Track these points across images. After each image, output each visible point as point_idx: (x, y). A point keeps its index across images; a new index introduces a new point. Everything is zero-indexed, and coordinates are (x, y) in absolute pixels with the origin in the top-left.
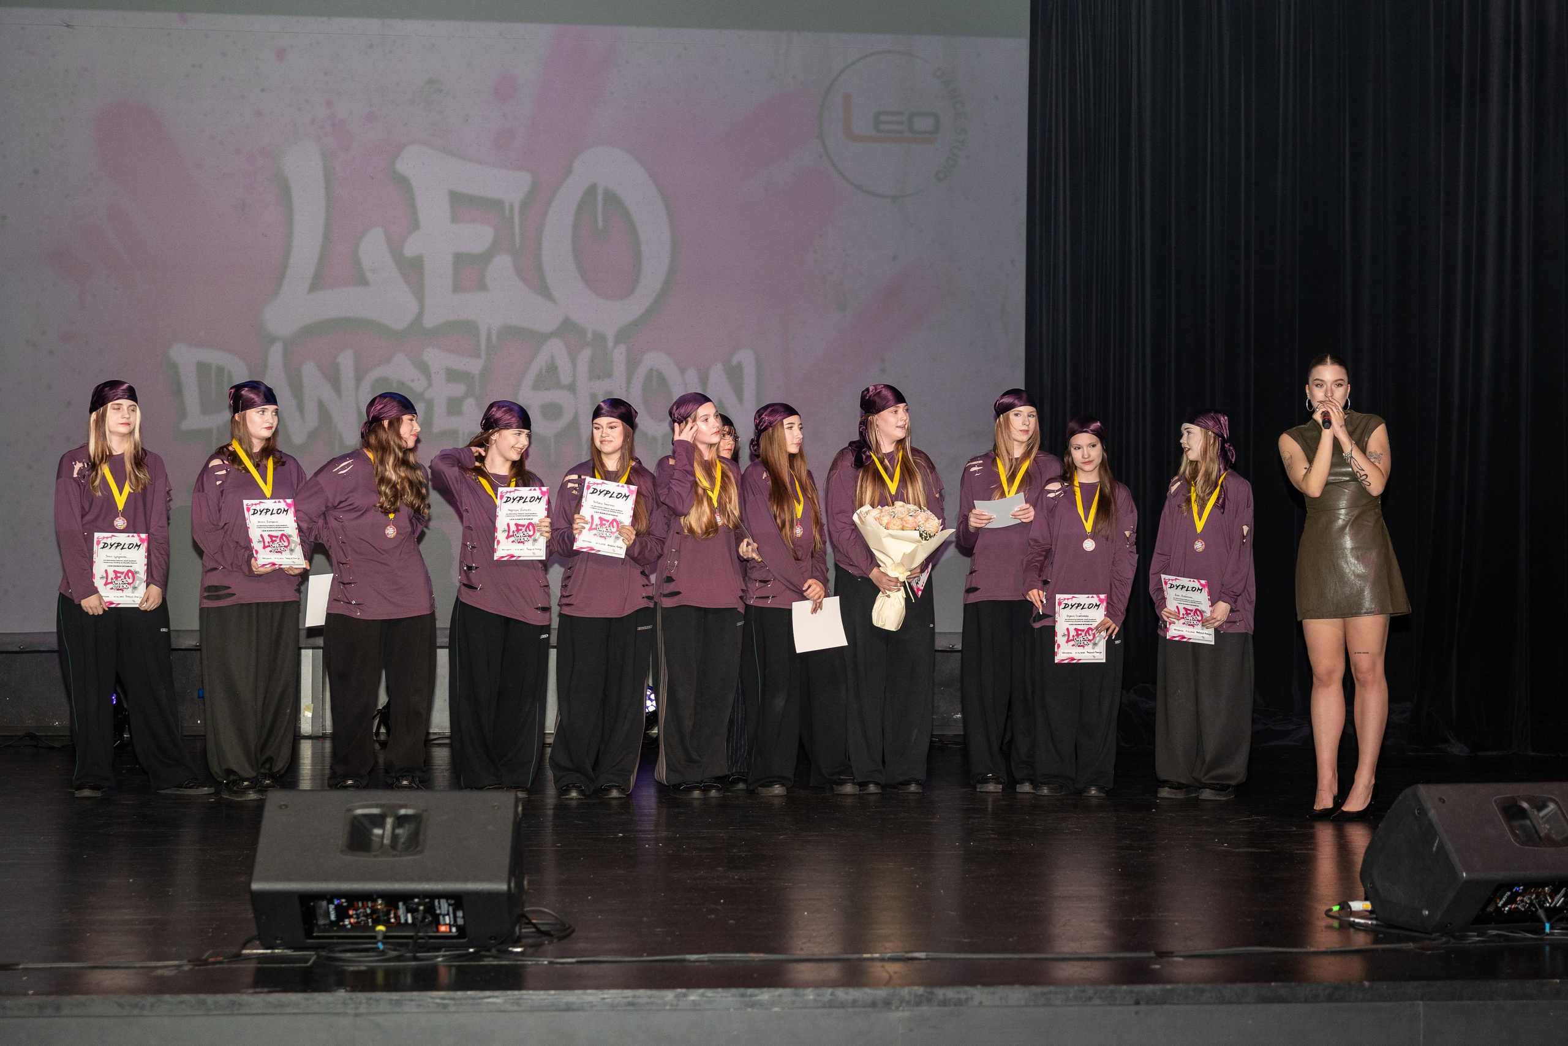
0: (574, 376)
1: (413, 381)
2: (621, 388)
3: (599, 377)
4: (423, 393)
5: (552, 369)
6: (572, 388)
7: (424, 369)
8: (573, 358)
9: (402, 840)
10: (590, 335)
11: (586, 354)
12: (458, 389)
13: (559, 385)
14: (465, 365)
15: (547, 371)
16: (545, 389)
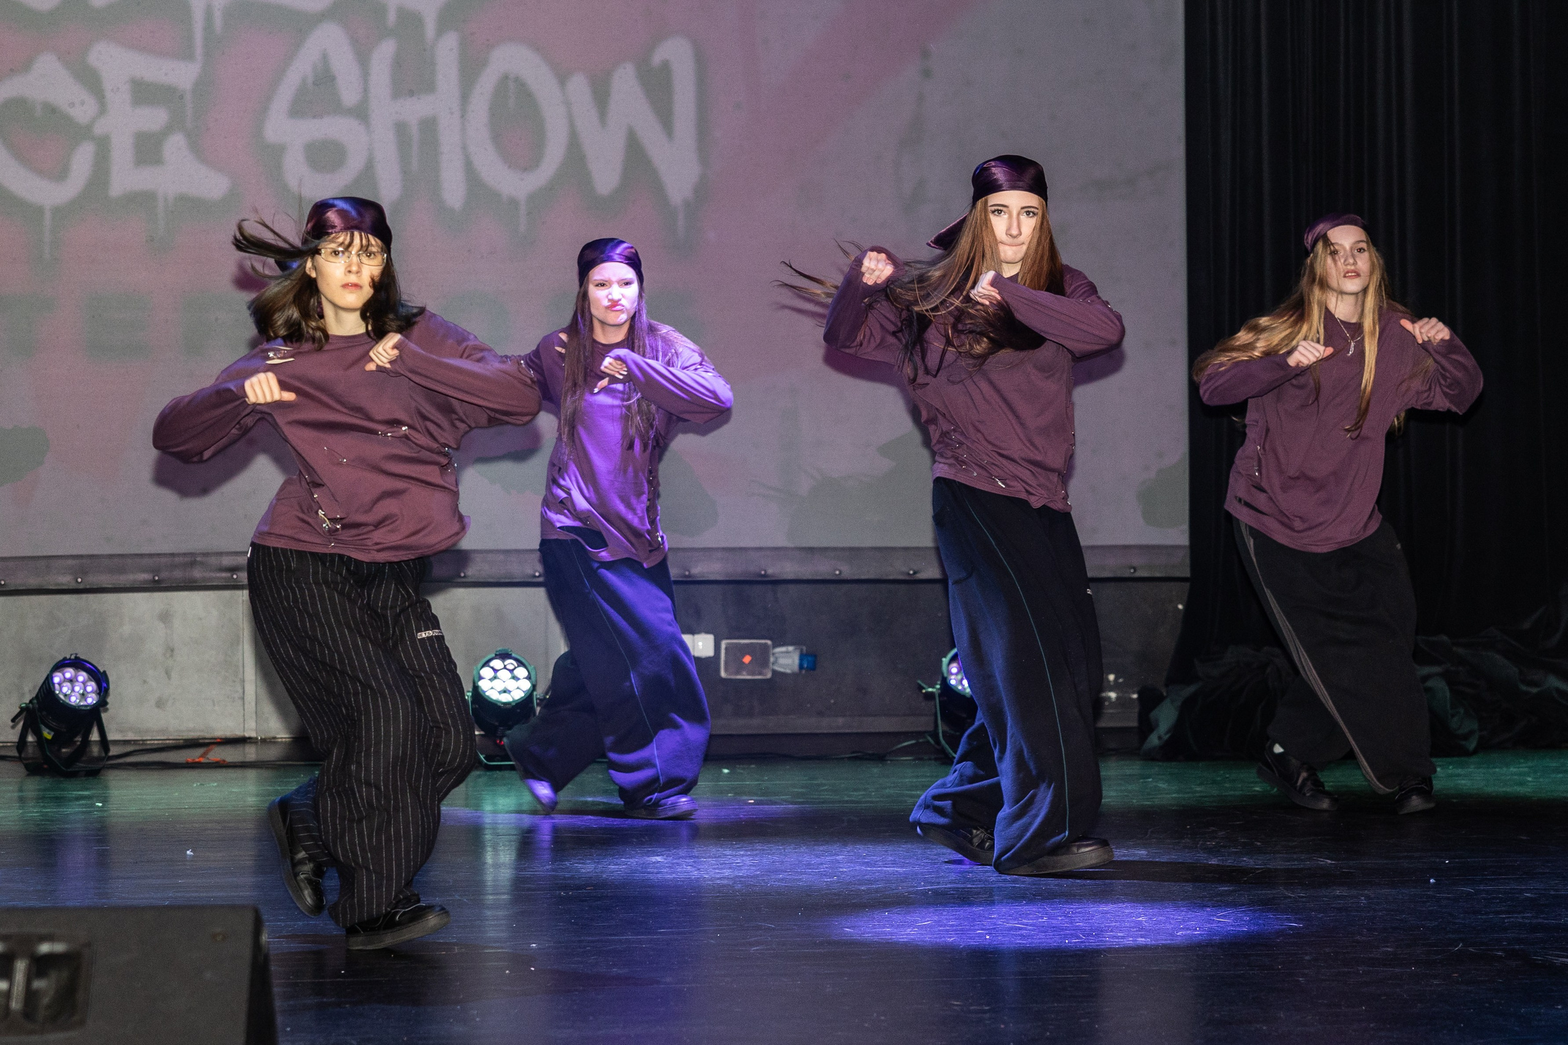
0: (366, 90)
1: (72, 105)
2: (452, 113)
3: (411, 93)
4: (89, 128)
5: (325, 78)
6: (361, 113)
7: (91, 80)
8: (363, 59)
9: (46, 1001)
10: (392, 17)
11: (385, 51)
12: (154, 118)
13: (336, 107)
14: (166, 74)
15: (314, 84)
16: (314, 117)
